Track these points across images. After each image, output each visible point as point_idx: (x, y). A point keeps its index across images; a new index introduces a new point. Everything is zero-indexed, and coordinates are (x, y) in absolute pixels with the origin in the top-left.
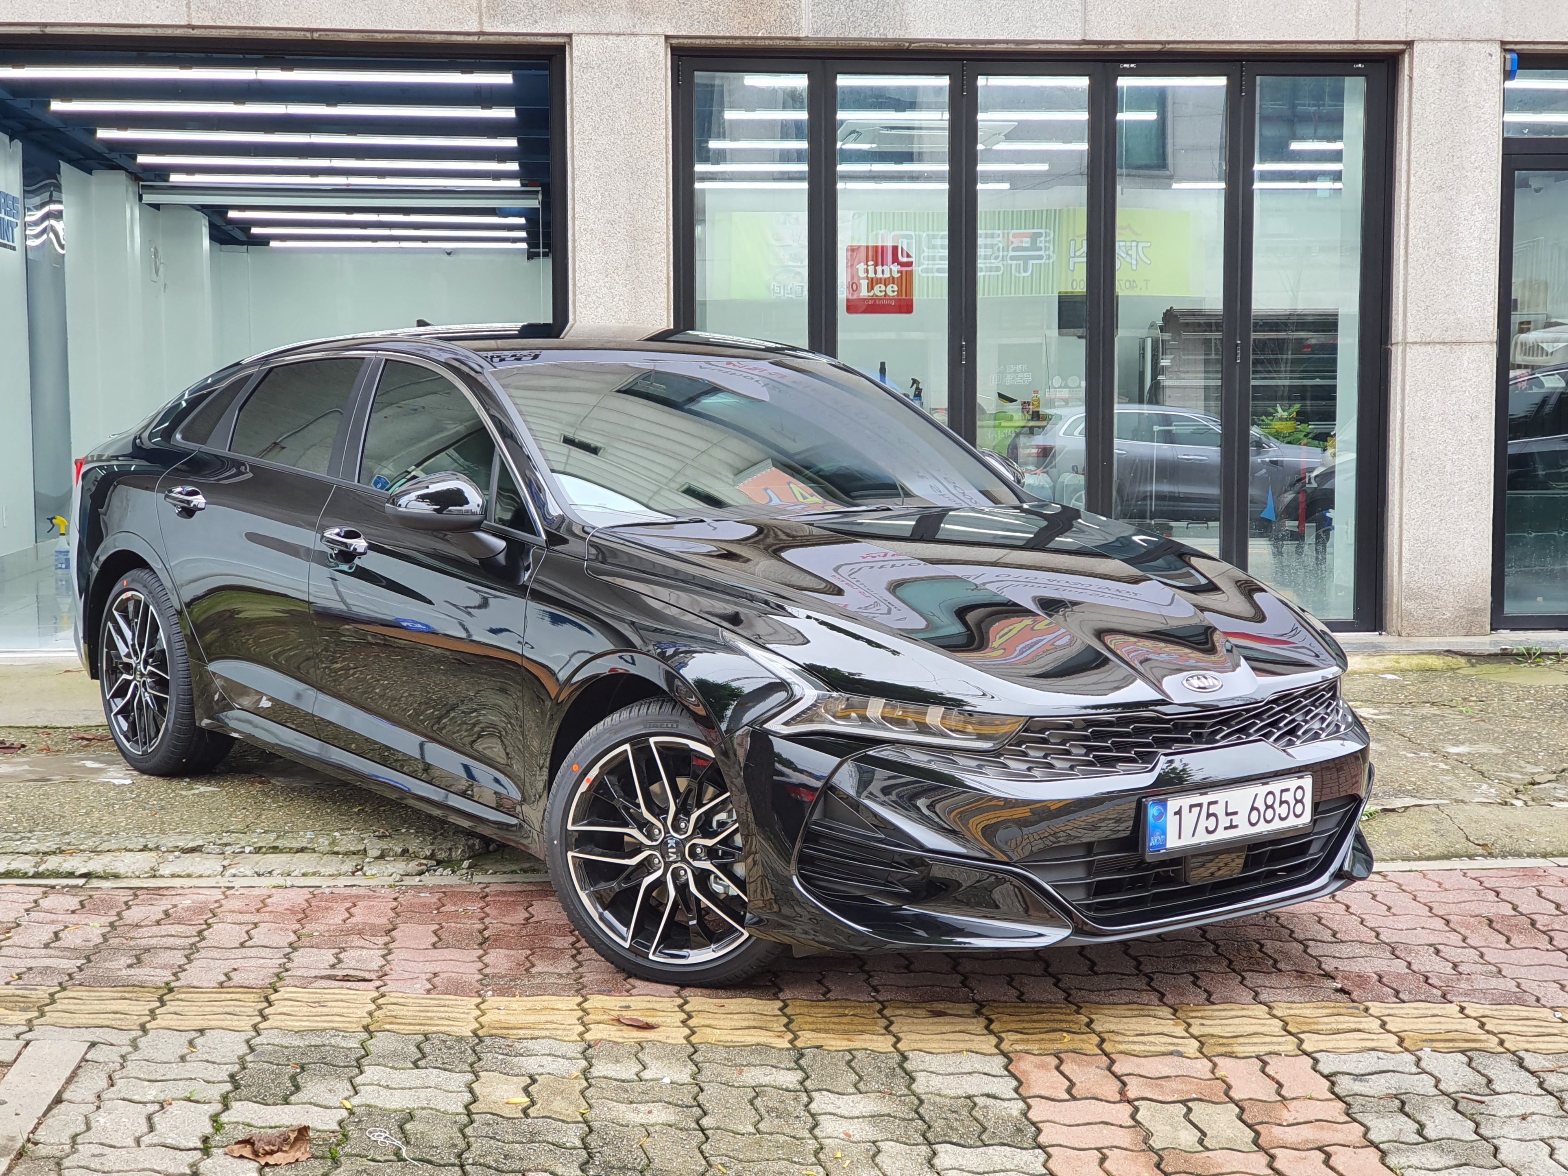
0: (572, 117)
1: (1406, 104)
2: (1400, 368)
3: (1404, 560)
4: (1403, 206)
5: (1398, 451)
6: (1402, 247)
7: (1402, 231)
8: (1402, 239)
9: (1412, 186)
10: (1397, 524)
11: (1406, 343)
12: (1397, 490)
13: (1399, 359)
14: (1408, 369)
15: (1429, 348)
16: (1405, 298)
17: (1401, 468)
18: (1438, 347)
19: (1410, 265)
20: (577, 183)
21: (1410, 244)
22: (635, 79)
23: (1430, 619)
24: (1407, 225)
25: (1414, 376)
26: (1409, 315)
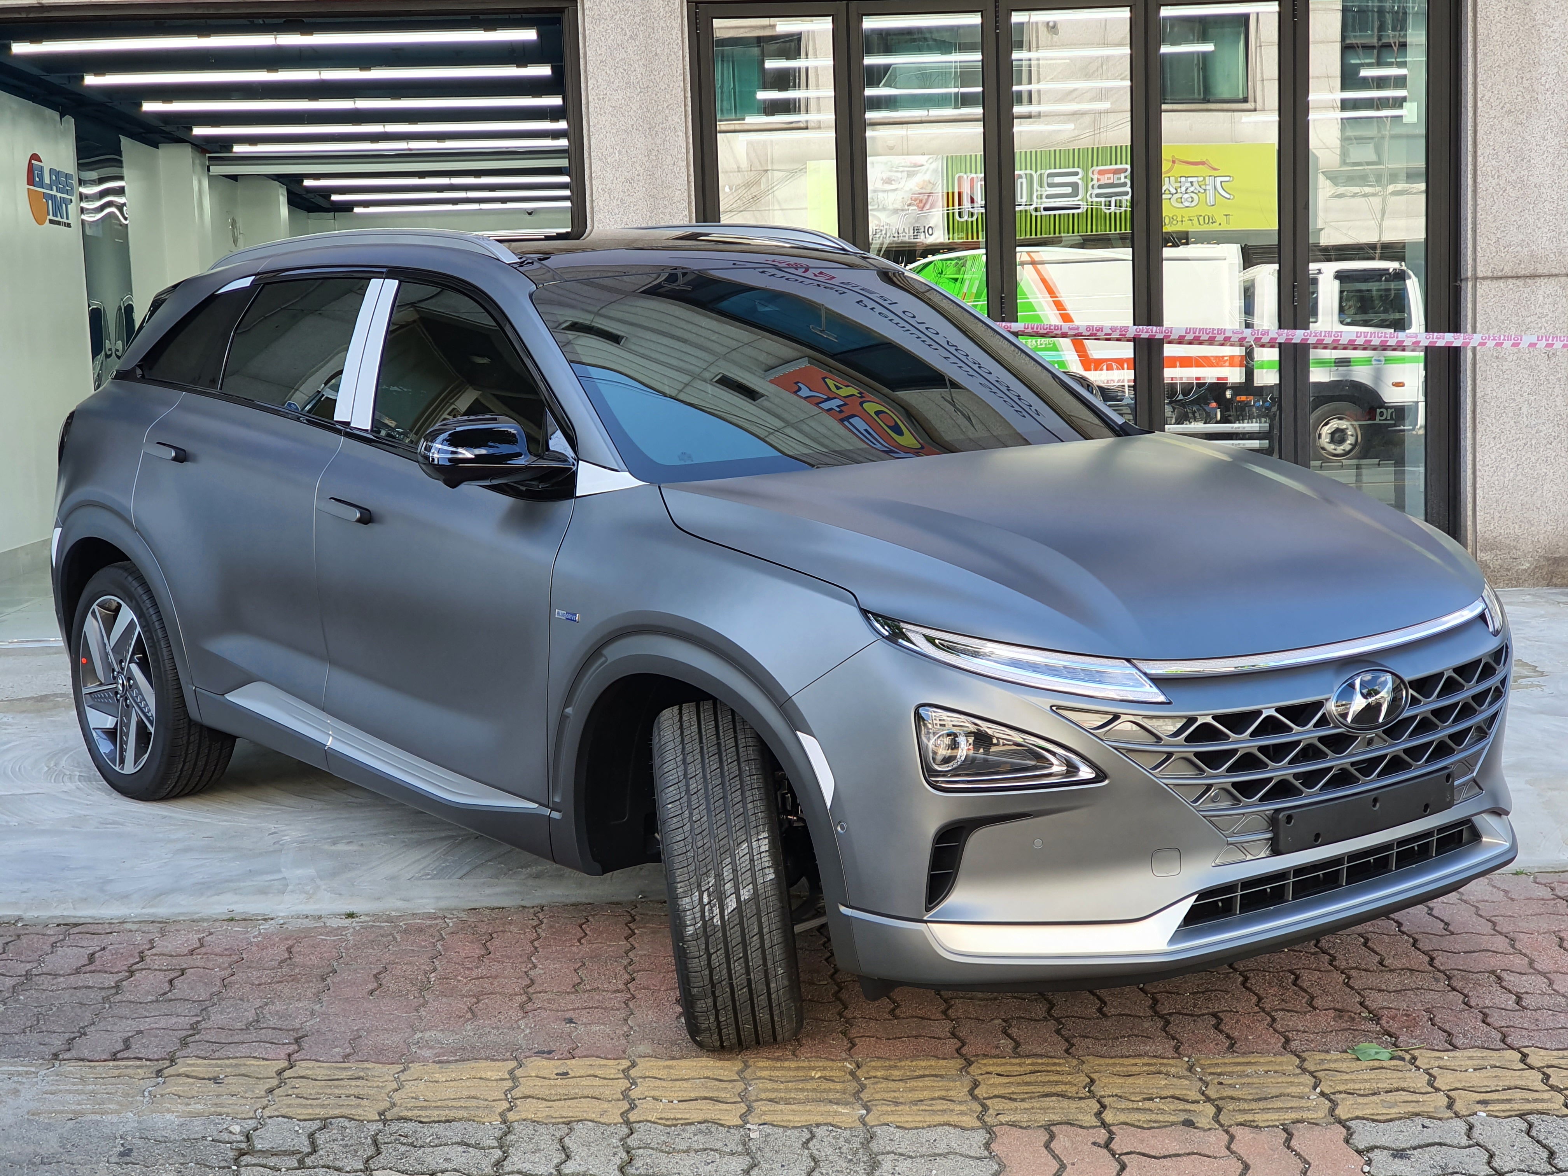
0: (586, 72)
1: (1470, 24)
2: (1470, 305)
3: (1478, 509)
4: (1470, 133)
5: (1469, 393)
6: (1470, 176)
7: (1470, 159)
8: (1470, 167)
9: (1479, 111)
10: (1469, 472)
11: (1476, 278)
12: (1469, 434)
13: (1469, 295)
14: (1479, 305)
15: (1501, 283)
16: (1474, 231)
17: (1474, 412)
18: (1510, 282)
19: (1479, 195)
20: (593, 141)
21: (1479, 172)
22: (650, 30)
23: (1508, 570)
24: (1475, 152)
25: (1486, 313)
26: (1479, 248)
